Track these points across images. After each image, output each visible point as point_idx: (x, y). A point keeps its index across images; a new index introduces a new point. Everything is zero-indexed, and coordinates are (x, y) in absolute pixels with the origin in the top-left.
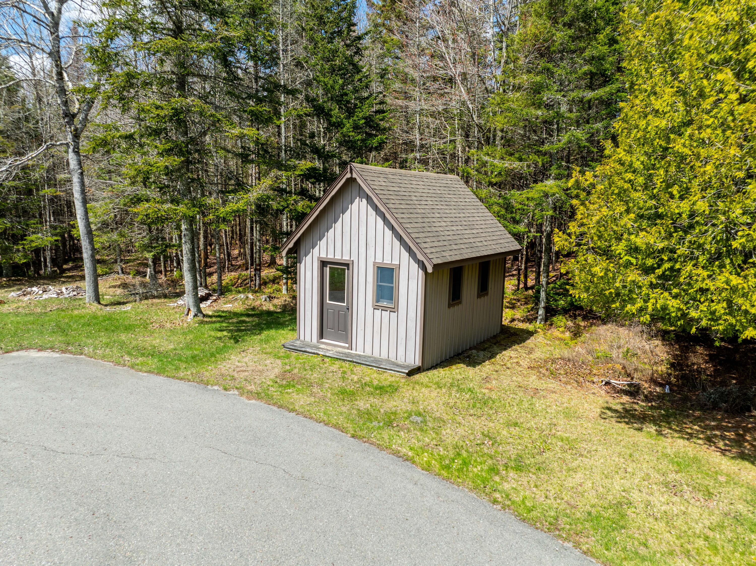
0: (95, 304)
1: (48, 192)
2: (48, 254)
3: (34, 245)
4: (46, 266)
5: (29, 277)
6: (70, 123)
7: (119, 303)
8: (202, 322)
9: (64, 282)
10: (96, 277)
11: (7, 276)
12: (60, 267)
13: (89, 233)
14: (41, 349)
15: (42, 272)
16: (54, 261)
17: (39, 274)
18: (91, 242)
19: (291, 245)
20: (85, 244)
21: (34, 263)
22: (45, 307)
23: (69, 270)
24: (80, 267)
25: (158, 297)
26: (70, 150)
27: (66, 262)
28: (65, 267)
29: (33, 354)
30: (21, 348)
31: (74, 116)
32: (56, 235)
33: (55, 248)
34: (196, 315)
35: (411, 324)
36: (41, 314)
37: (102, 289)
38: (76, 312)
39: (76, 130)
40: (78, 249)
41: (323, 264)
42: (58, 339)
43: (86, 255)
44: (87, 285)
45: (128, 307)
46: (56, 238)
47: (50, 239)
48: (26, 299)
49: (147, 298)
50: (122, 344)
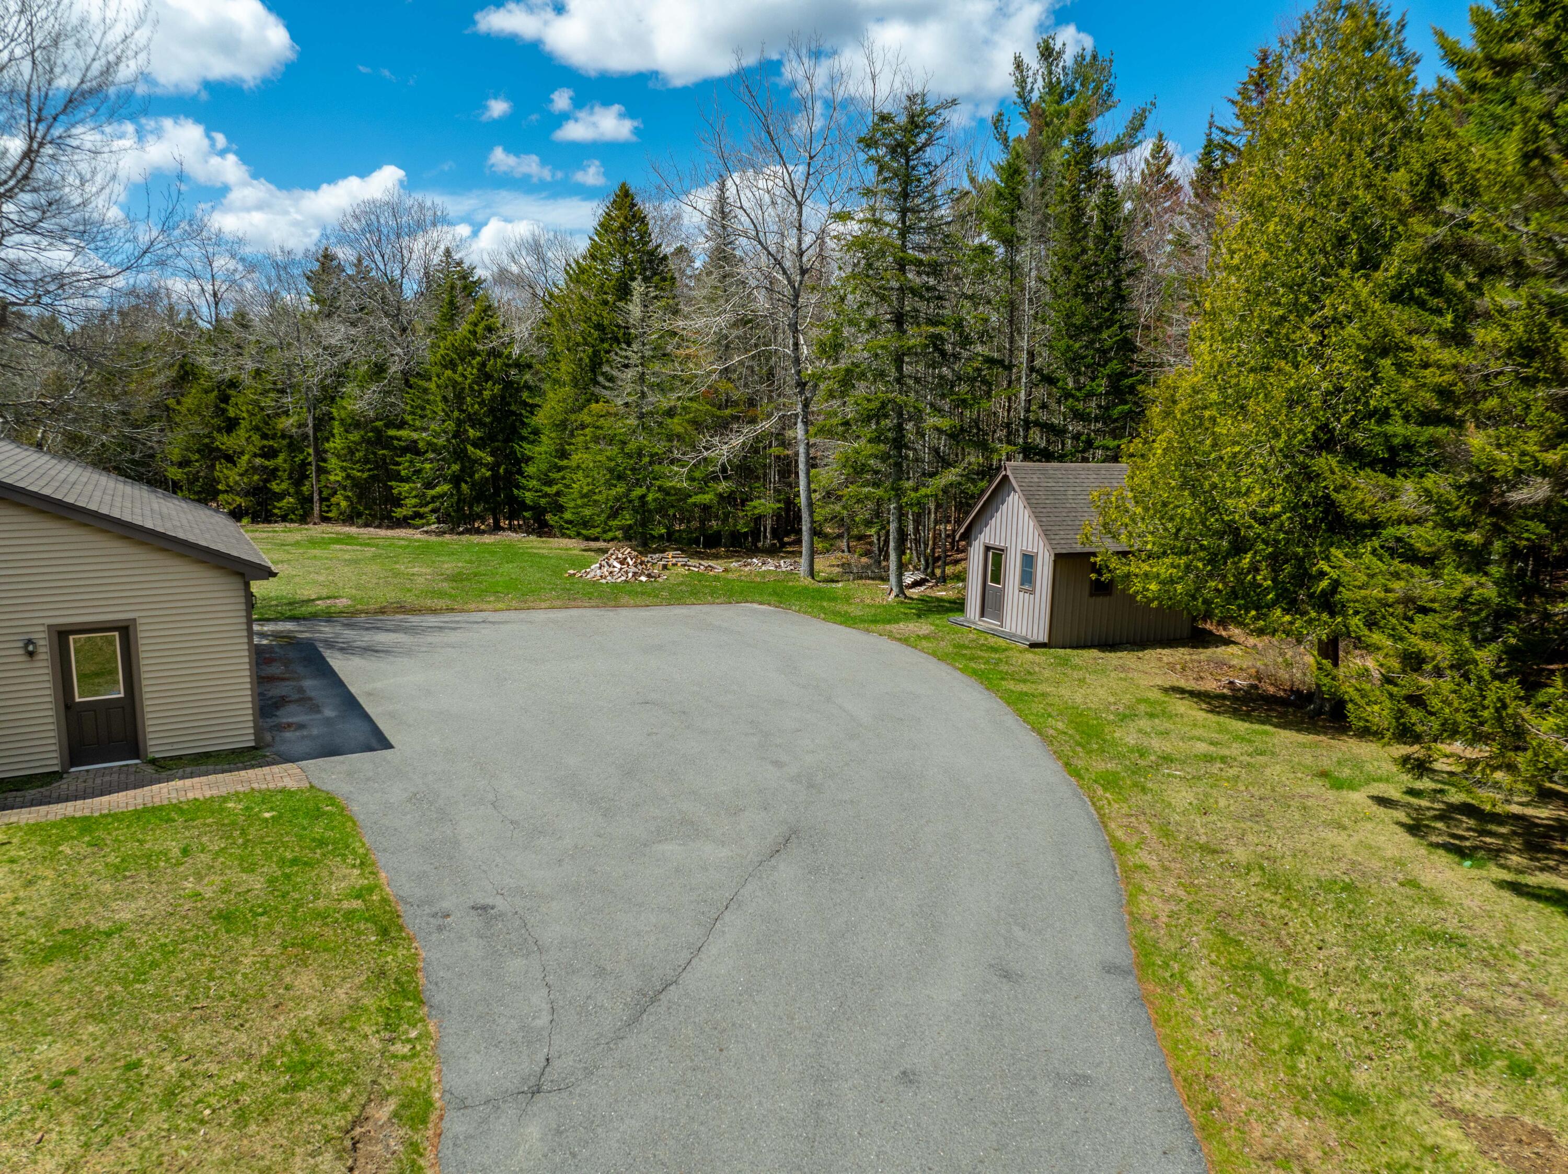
0: (809, 579)
1: (775, 450)
2: (769, 522)
3: (756, 512)
4: (765, 537)
5: (748, 550)
6: (801, 393)
7: (833, 581)
8: (902, 603)
9: (783, 558)
10: (813, 553)
11: (725, 546)
12: (781, 541)
13: (810, 504)
14: (761, 603)
15: (760, 545)
16: (774, 532)
17: (756, 546)
18: (811, 513)
19: (962, 530)
20: (805, 515)
21: (752, 532)
22: (764, 577)
23: (790, 544)
24: (799, 542)
25: (873, 579)
26: (799, 420)
27: (788, 535)
28: (786, 539)
29: (756, 606)
30: (747, 602)
31: (805, 384)
32: (779, 501)
33: (777, 516)
34: (897, 596)
35: (1043, 606)
36: (759, 583)
37: (817, 567)
38: (790, 584)
39: (806, 399)
40: (799, 518)
41: (988, 549)
42: (773, 600)
43: (805, 527)
44: (804, 561)
45: (840, 585)
46: (779, 505)
47: (772, 505)
48: (746, 569)
49: (861, 578)
50: (822, 608)
